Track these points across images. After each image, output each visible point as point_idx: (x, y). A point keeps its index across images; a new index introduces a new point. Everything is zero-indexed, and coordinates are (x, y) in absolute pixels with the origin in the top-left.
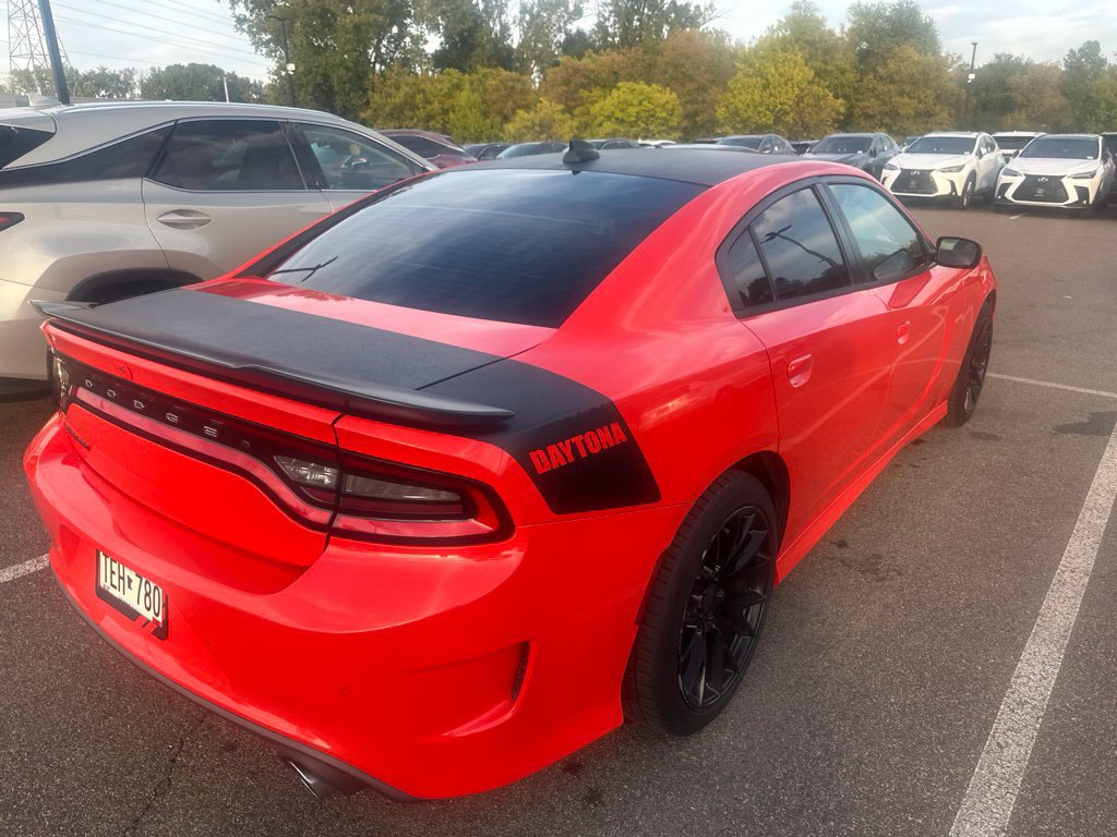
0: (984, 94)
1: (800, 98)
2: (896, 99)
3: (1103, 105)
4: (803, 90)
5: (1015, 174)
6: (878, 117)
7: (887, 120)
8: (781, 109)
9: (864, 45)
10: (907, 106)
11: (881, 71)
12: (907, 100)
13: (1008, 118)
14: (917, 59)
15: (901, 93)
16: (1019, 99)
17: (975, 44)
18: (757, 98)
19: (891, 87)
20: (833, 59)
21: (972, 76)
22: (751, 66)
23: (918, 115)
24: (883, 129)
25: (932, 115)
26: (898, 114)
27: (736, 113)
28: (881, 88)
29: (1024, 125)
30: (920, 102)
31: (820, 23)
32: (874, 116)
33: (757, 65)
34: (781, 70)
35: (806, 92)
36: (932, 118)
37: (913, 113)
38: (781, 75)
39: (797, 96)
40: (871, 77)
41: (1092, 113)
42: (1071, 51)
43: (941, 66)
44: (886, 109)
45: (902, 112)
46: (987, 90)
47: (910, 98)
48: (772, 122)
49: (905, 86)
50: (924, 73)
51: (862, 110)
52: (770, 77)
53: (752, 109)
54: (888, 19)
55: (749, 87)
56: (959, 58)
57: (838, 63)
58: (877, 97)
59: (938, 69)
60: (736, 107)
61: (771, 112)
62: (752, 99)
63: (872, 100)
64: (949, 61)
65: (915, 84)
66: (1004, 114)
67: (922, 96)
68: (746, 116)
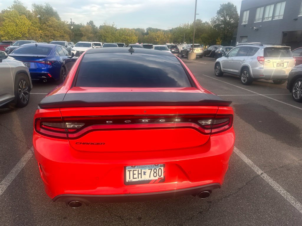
0: (75, 32)
2: (53, 32)
3: (103, 36)
6: (50, 36)
7: (52, 37)
8: (24, 33)
9: (39, 16)
10: (58, 34)
11: (48, 24)
14: (57, 21)
15: (55, 30)
16: (84, 34)
17: (71, 19)
18: (15, 29)
19: (51, 28)
20: (32, 19)
21: (72, 27)
23: (60, 36)
24: (52, 39)
25: (64, 37)
26: (55, 36)
27: (8, 33)
28: (48, 29)
30: (60, 33)
31: (24, 8)
32: (48, 36)
33: (12, 19)
35: (30, 28)
36: (64, 38)
37: (59, 36)
38: (21, 22)
39: (28, 29)
40: (45, 25)
42: (87, 22)
43: (63, 23)
44: (52, 34)
45: (56, 35)
46: (75, 31)
47: (58, 32)
48: (21, 36)
49: (55, 28)
50: (60, 25)
51: (45, 34)
52: (17, 23)
53: (14, 32)
54: (44, 9)
55: (11, 25)
56: (68, 22)
57: (34, 20)
58: (48, 31)
59: (63, 25)
60: (8, 31)
61: (21, 33)
62: (13, 29)
63: (47, 31)
64: (65, 23)
65: (58, 28)
66: (81, 37)
67: (61, 31)
68: (12, 34)
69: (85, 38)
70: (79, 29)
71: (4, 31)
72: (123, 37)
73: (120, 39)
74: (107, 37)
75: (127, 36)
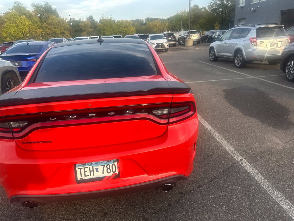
1: (30, 30)
2: (54, 29)
3: (102, 30)
4: (30, 27)
6: (51, 34)
7: (53, 35)
8: (25, 33)
9: (39, 15)
10: (58, 31)
11: (48, 22)
12: (57, 30)
13: (82, 34)
14: (56, 19)
15: (55, 28)
16: (83, 29)
17: (70, 15)
18: (16, 29)
19: (52, 26)
20: (33, 19)
21: (71, 23)
22: (11, 20)
23: (61, 33)
24: (53, 37)
26: (56, 33)
27: (10, 34)
28: (49, 27)
29: (86, 35)
30: (61, 30)
31: (24, 9)
32: (49, 34)
34: (21, 22)
35: (31, 28)
36: (65, 34)
38: (21, 23)
40: (45, 23)
41: (101, 32)
42: (87, 18)
43: (63, 21)
44: (52, 32)
45: (57, 33)
46: (75, 27)
47: (58, 29)
48: (23, 36)
49: (55, 26)
50: (59, 23)
51: (46, 32)
52: (18, 23)
53: (15, 33)
54: (44, 8)
55: (12, 27)
56: (67, 19)
57: (34, 20)
58: (49, 29)
59: (63, 22)
60: (10, 32)
61: (22, 33)
62: (15, 30)
63: (47, 30)
64: (65, 20)
65: (58, 25)
66: (81, 33)
67: (61, 29)
68: (14, 35)
69: (85, 33)
70: (79, 25)
71: (6, 32)
72: (121, 29)
73: (118, 31)
74: (106, 31)
75: (124, 27)
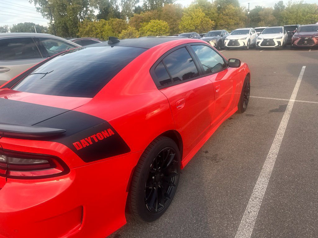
0: (253, 17)
1: (202, 22)
2: (229, 20)
3: (284, 18)
4: (202, 19)
5: (261, 39)
6: (224, 25)
7: (227, 26)
8: (197, 25)
9: (219, 5)
10: (232, 22)
11: (224, 12)
12: (232, 20)
13: (259, 24)
14: (233, 9)
15: (230, 18)
16: (262, 18)
17: (249, 3)
18: (190, 22)
19: (227, 17)
20: (210, 10)
21: (249, 13)
22: (187, 13)
23: (235, 24)
24: (226, 29)
25: (239, 24)
26: (230, 24)
27: (184, 27)
28: (224, 17)
29: (264, 25)
30: (235, 20)
32: (223, 25)
33: (189, 13)
34: (196, 14)
35: (203, 20)
37: (234, 24)
38: (196, 15)
39: (201, 21)
40: (221, 14)
41: (282, 21)
42: (276, 4)
43: (240, 10)
44: (226, 23)
46: (253, 16)
47: (233, 20)
48: (194, 29)
49: (231, 16)
50: (236, 12)
51: (220, 24)
52: (193, 16)
53: (188, 25)
55: (187, 19)
56: (245, 8)
58: (224, 20)
59: (239, 11)
61: (194, 26)
62: (188, 23)
63: (222, 21)
64: (242, 9)
65: (233, 16)
66: (258, 22)
67: (236, 19)
68: (187, 27)
69: (263, 23)
70: (258, 13)
71: (182, 25)
72: (308, 16)
74: (289, 19)
75: (314, 14)
